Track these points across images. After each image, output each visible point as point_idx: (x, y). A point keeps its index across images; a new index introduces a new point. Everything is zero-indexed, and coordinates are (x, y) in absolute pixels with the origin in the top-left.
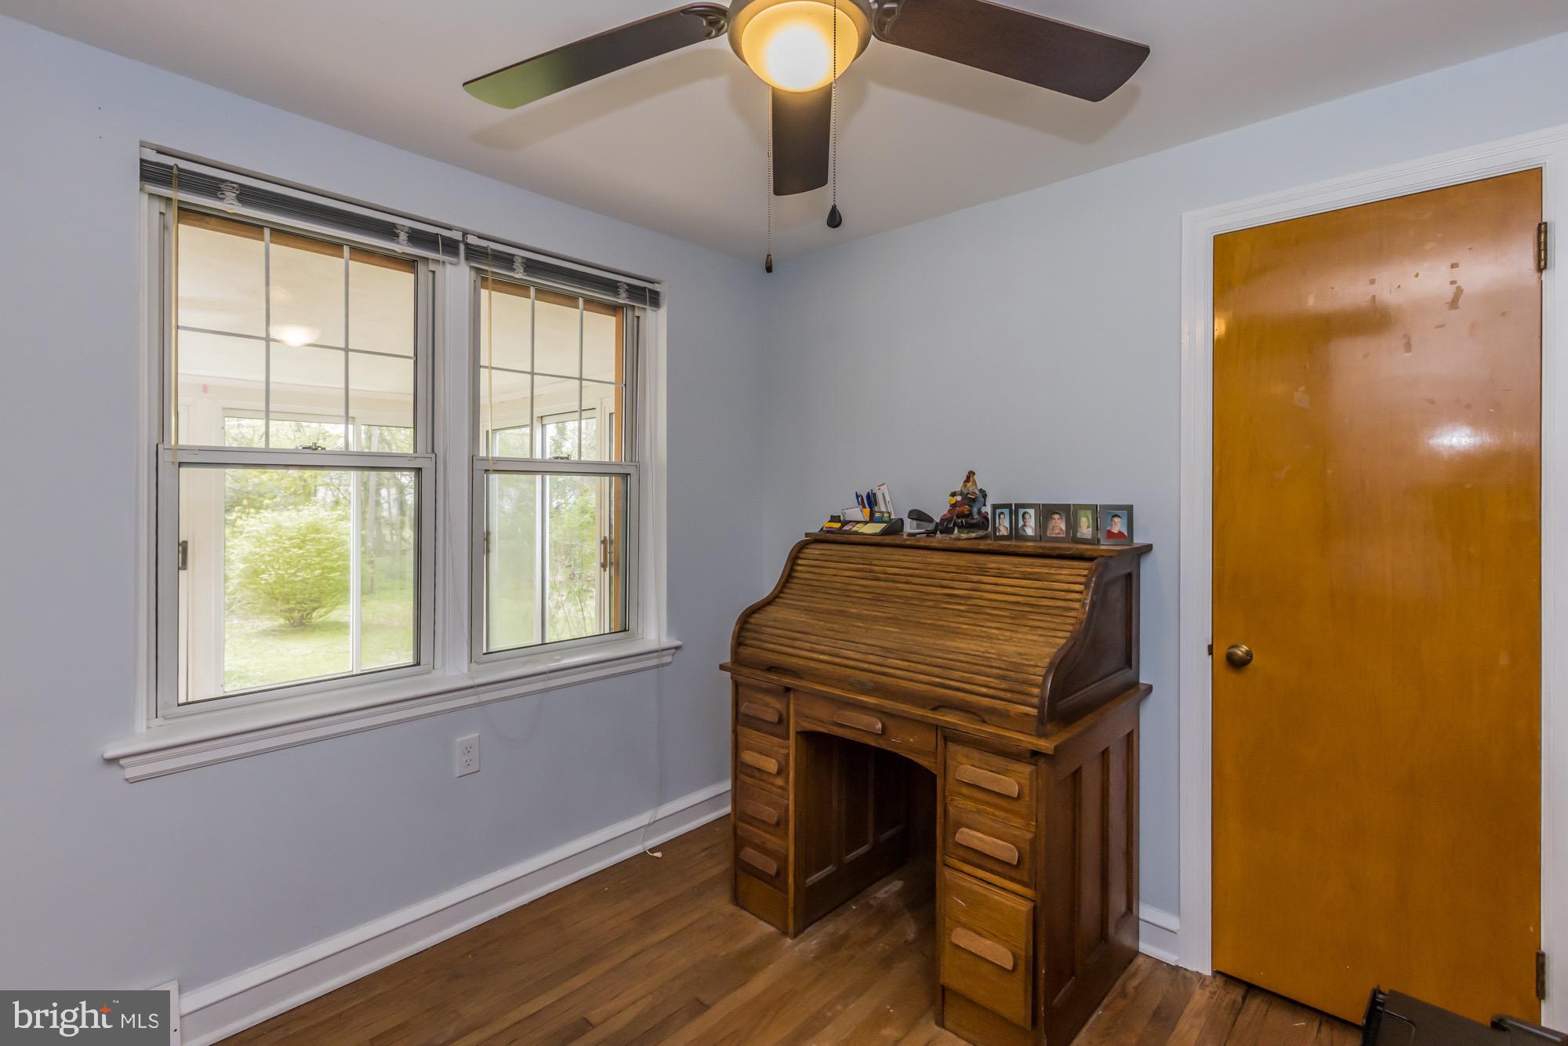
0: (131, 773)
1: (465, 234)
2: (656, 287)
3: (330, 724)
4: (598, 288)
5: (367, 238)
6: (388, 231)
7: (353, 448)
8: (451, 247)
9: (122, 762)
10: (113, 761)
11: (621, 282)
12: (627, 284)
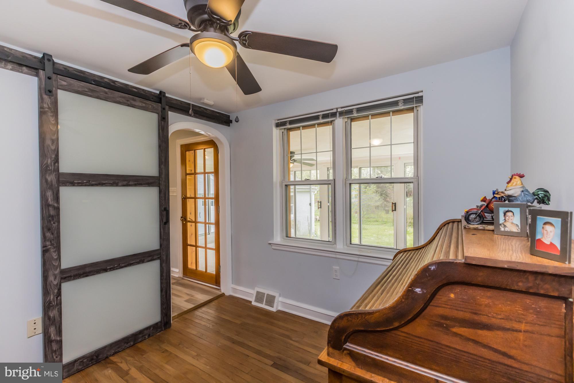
0: (273, 247)
1: (337, 109)
2: (420, 94)
3: (302, 250)
4: (384, 108)
5: (312, 122)
6: (317, 118)
7: (318, 179)
8: (334, 115)
9: (272, 245)
10: (270, 244)
11: (399, 100)
12: (403, 100)
